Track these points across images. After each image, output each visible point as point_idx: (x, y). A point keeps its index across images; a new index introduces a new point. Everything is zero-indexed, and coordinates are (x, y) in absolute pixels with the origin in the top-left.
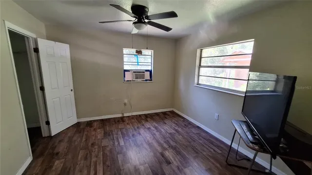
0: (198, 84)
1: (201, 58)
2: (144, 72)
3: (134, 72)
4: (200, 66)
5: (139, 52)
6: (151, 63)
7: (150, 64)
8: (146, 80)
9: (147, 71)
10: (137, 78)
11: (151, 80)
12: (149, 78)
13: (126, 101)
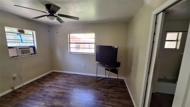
0: (70, 52)
1: (70, 38)
2: (29, 48)
3: (19, 48)
4: (70, 43)
5: (21, 32)
6: (34, 41)
7: (32, 41)
8: (32, 54)
9: (31, 47)
10: (23, 53)
11: (35, 54)
12: (33, 52)
13: (15, 75)
